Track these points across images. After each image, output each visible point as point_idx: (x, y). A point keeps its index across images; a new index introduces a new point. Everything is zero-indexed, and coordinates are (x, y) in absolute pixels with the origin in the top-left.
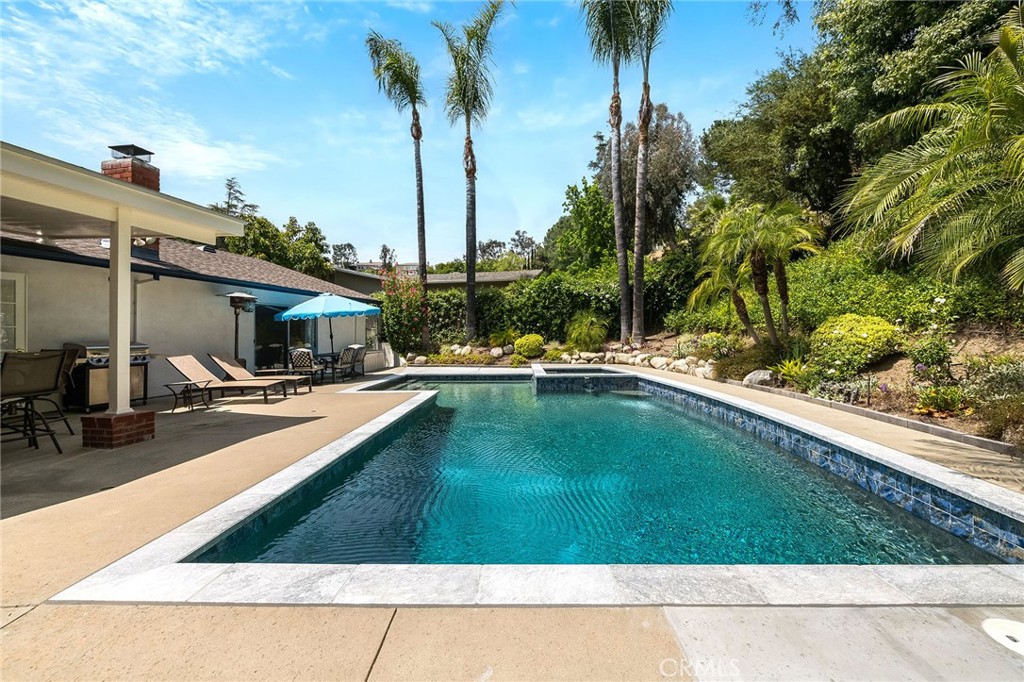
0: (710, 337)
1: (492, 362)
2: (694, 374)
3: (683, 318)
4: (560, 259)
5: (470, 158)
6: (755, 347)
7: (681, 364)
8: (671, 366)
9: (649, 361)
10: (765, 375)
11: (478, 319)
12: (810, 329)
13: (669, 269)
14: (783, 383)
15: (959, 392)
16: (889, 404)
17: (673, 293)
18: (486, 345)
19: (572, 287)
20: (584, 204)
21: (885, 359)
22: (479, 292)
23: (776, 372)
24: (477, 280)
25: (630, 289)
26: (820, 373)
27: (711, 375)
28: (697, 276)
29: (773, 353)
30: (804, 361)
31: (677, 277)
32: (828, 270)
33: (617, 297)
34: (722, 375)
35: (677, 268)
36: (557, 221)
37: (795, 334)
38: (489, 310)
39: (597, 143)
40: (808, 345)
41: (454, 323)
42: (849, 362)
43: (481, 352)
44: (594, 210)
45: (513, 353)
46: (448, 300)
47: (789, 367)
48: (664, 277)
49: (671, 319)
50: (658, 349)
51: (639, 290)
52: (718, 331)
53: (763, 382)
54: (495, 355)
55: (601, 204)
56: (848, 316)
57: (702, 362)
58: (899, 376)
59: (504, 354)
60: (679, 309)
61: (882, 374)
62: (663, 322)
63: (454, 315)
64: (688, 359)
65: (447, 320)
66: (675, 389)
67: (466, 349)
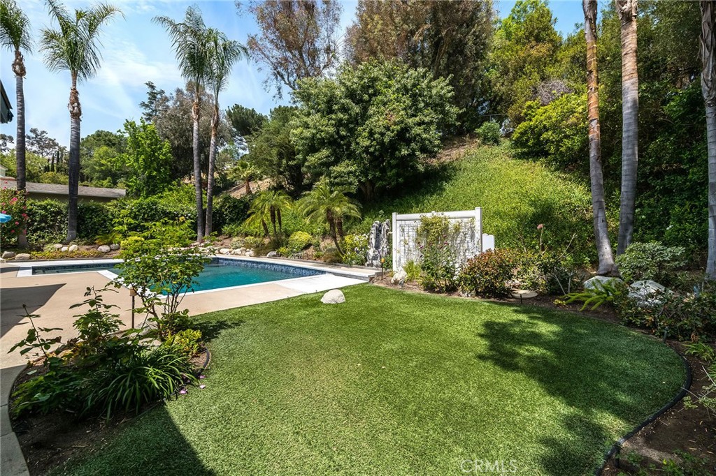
0: (250, 239)
1: (100, 255)
2: (245, 255)
3: (232, 229)
4: (97, 168)
5: (76, 104)
6: (270, 243)
7: (238, 251)
8: (233, 252)
9: (219, 251)
10: (274, 253)
11: (79, 225)
12: (288, 236)
13: (224, 202)
14: (281, 255)
15: (321, 253)
16: (308, 258)
17: (227, 215)
18: (92, 243)
19: (165, 208)
20: (142, 138)
21: (307, 247)
22: (80, 204)
23: (278, 252)
24: (79, 193)
25: (204, 212)
26: (291, 251)
27: (253, 255)
28: (249, 212)
29: (276, 245)
30: (287, 247)
31: (229, 207)
32: (293, 213)
33: (195, 216)
34: (258, 255)
35: (229, 202)
36: (94, 133)
37: (283, 238)
38: (91, 218)
39: (149, 90)
40: (288, 242)
41: (52, 227)
42: (299, 247)
43: (88, 249)
44: (151, 144)
45: (118, 249)
46: (45, 208)
47: (282, 249)
48: (221, 207)
49: (226, 229)
50: (222, 245)
51: (210, 213)
52: (252, 235)
53: (274, 256)
54: (103, 250)
55: (157, 140)
56: (300, 232)
57: (248, 250)
58: (311, 251)
59: (111, 250)
60: (230, 224)
61: (307, 251)
62: (221, 231)
63: (51, 220)
64: (242, 248)
65: (43, 225)
66: (241, 261)
67: (73, 247)
